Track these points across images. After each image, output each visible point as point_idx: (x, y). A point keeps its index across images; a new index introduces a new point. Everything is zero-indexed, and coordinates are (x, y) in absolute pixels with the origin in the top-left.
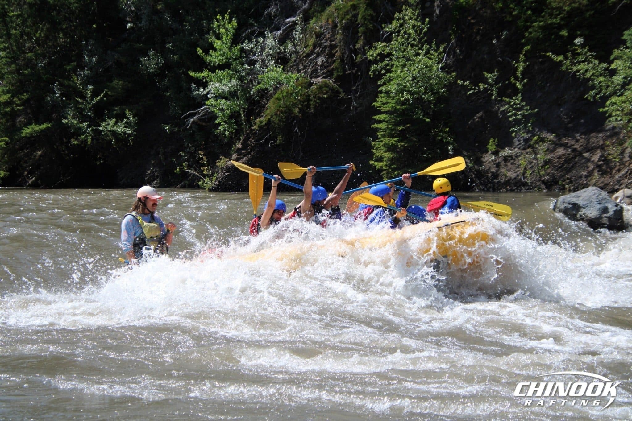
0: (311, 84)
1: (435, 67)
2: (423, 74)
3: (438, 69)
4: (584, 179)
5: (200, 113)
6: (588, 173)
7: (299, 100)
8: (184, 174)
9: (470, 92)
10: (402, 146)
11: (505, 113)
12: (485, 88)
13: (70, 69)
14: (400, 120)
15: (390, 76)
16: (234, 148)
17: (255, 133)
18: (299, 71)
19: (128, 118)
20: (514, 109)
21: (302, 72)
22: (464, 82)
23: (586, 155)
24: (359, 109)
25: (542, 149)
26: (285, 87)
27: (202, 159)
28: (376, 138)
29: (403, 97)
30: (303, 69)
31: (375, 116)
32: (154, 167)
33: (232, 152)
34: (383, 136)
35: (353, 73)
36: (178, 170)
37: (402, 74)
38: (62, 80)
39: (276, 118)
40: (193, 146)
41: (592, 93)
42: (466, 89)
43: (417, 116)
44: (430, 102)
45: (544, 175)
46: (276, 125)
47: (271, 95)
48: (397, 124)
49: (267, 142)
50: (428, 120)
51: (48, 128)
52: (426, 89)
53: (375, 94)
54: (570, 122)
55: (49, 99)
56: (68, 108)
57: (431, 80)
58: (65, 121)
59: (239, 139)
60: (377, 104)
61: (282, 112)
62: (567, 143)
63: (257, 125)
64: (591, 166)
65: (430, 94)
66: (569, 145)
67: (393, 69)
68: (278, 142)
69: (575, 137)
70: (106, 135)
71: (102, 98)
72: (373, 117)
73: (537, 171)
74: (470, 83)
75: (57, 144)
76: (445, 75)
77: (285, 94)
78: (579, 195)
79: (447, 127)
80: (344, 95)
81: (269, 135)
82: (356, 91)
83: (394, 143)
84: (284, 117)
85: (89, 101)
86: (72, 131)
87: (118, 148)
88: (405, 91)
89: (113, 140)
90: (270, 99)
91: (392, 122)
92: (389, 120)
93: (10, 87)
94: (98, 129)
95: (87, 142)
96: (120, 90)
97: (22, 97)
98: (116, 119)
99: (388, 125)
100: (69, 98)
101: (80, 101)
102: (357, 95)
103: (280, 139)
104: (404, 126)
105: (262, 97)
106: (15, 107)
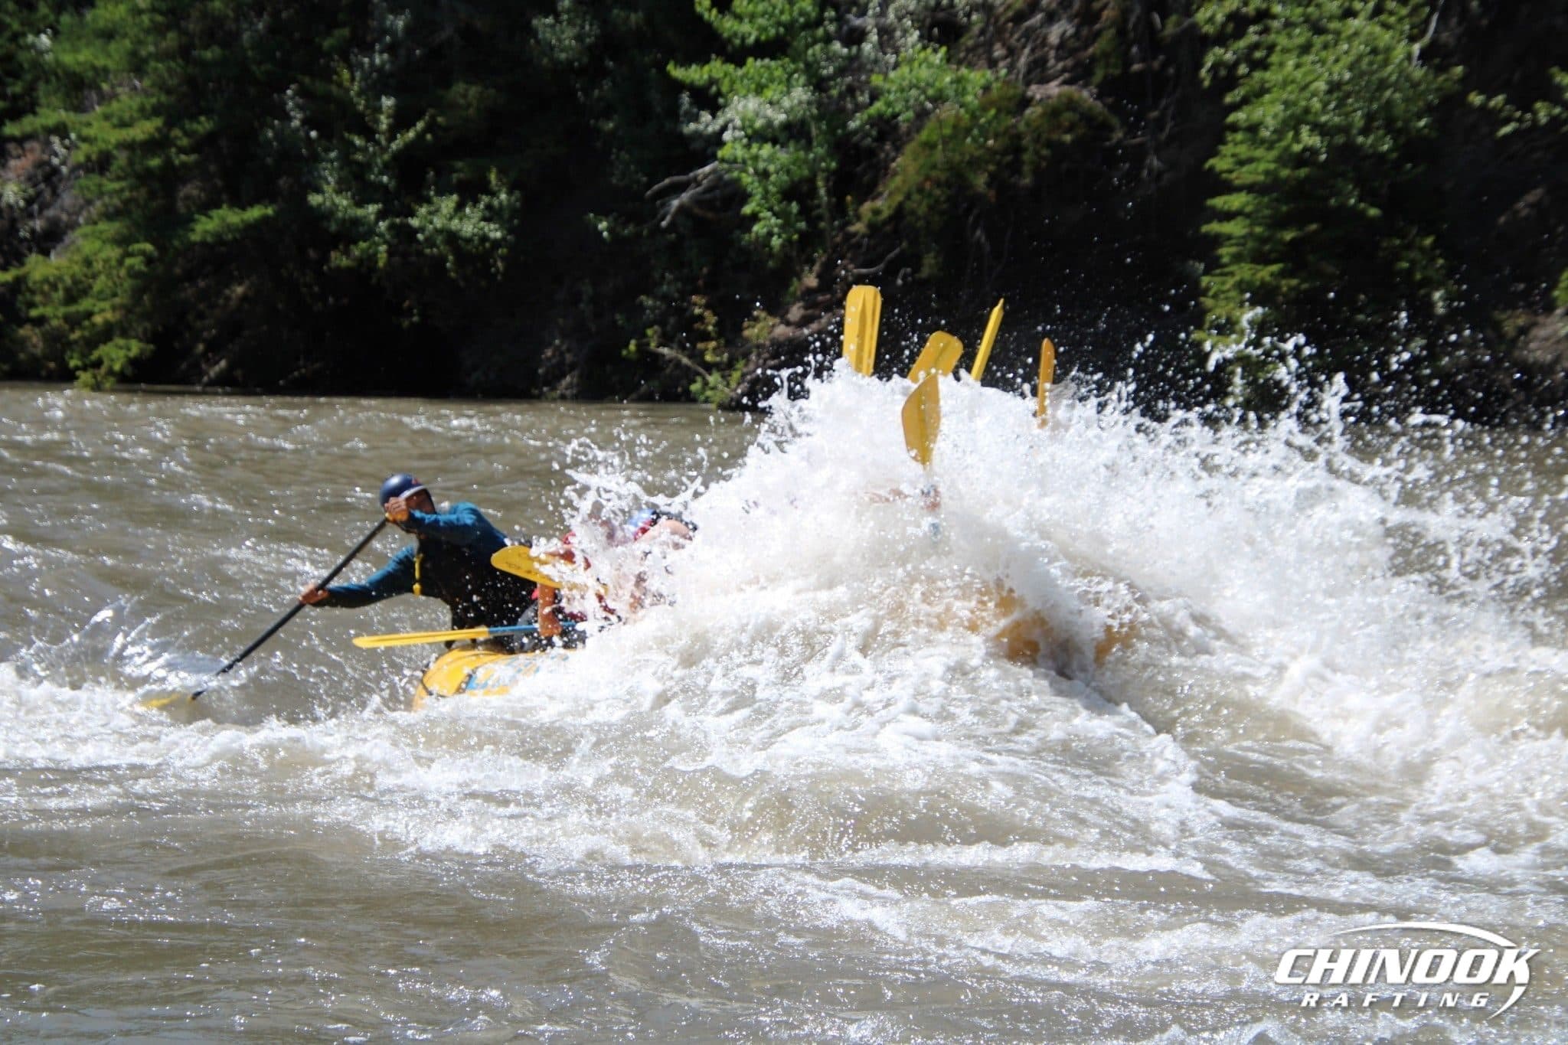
0: (1026, 102)
1: (1399, 55)
2: (1362, 73)
3: (1409, 57)
5: (699, 184)
7: (989, 149)
8: (650, 363)
9: (1505, 130)
10: (1291, 289)
12: (1552, 118)
13: (331, 46)
14: (1289, 211)
15: (1262, 79)
16: (795, 286)
17: (859, 245)
18: (993, 64)
19: (493, 194)
21: (1001, 64)
22: (1488, 99)
24: (1166, 177)
26: (948, 112)
27: (701, 318)
28: (1213, 265)
29: (1297, 141)
30: (1005, 58)
31: (1214, 195)
32: (564, 337)
33: (788, 299)
34: (1237, 258)
35: (1151, 69)
36: (632, 346)
38: (307, 80)
39: (920, 203)
40: (676, 279)
42: (1494, 118)
43: (1340, 200)
44: (1382, 157)
46: (920, 224)
47: (908, 133)
48: (1279, 223)
49: (892, 270)
50: (1373, 212)
51: (265, 220)
52: (1370, 117)
53: (1217, 134)
55: (270, 134)
56: (323, 160)
57: (1387, 89)
58: (315, 199)
59: (811, 262)
60: (1220, 164)
61: (938, 184)
63: (866, 221)
65: (1381, 132)
67: (1275, 57)
68: (925, 272)
70: (430, 242)
71: (420, 136)
72: (1210, 202)
74: (1505, 103)
75: (291, 266)
76: (1431, 74)
77: (947, 131)
79: (1428, 235)
80: (1126, 134)
81: (897, 251)
82: (1160, 124)
83: (1268, 279)
84: (942, 199)
85: (384, 142)
86: (333, 227)
87: (462, 284)
88: (1307, 123)
89: (451, 258)
90: (904, 143)
91: (1264, 217)
92: (1256, 211)
93: (163, 98)
94: (409, 226)
95: (376, 262)
96: (471, 111)
97: (195, 126)
98: (460, 195)
99: (1252, 225)
100: (326, 134)
101: (358, 141)
102: (1163, 136)
103: (929, 264)
104: (1300, 229)
105: (881, 138)
106: (173, 156)
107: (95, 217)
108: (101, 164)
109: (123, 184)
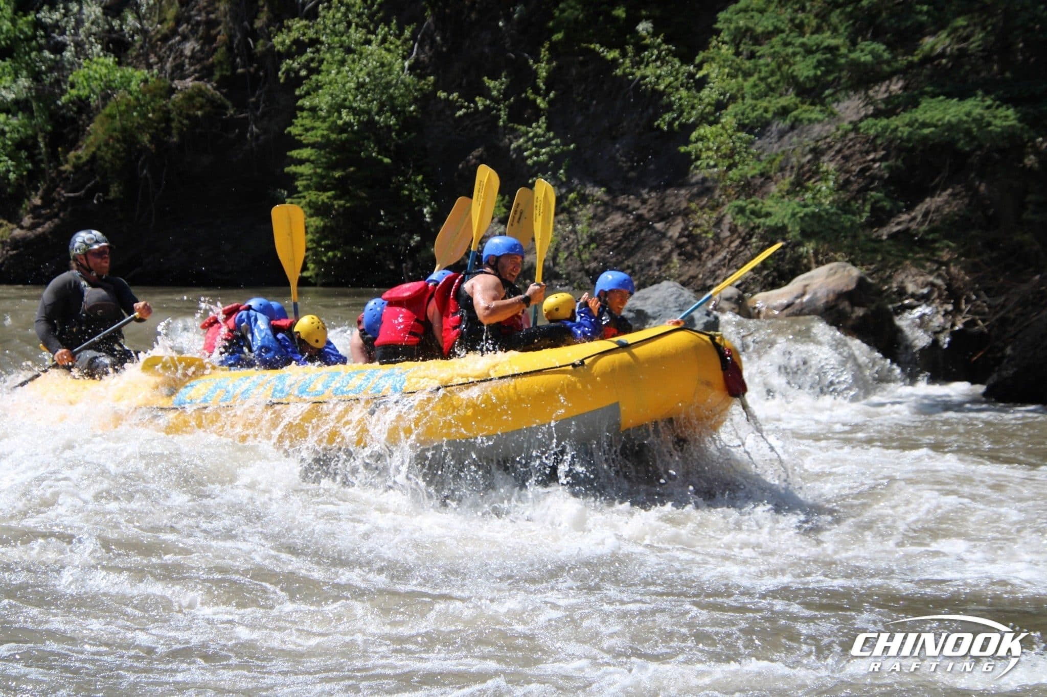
0: (172, 91)
1: (397, 67)
2: (376, 78)
3: (403, 69)
4: (655, 267)
6: (663, 257)
7: (150, 119)
9: (460, 113)
10: (340, 206)
11: (520, 150)
12: (486, 107)
14: (337, 159)
15: (317, 80)
16: (26, 204)
17: (68, 178)
18: (150, 67)
20: (535, 145)
21: (155, 67)
22: (449, 95)
23: (659, 226)
24: (262, 138)
25: (585, 215)
26: (121, 96)
28: (293, 191)
29: (340, 118)
30: (157, 63)
31: (290, 150)
33: (22, 212)
34: (307, 188)
35: (249, 72)
37: (340, 76)
39: (106, 153)
41: (667, 117)
42: (453, 106)
43: (367, 153)
44: (389, 128)
45: (589, 262)
46: (108, 165)
47: (97, 108)
48: (331, 166)
49: (90, 194)
50: (387, 160)
52: (382, 105)
53: (292, 112)
54: (632, 168)
57: (390, 88)
59: (36, 189)
60: (294, 130)
62: (627, 206)
63: (71, 163)
64: (668, 246)
65: (388, 114)
66: (630, 208)
67: (324, 67)
68: (112, 195)
69: (641, 195)
72: (289, 154)
73: (576, 254)
74: (459, 97)
76: (415, 80)
77: (123, 108)
78: (646, 296)
79: (418, 175)
80: (235, 112)
81: (93, 182)
82: (256, 106)
83: (326, 200)
84: (121, 150)
88: (345, 107)
90: (95, 115)
91: (322, 163)
92: (317, 159)
99: (315, 168)
102: (258, 113)
103: (115, 190)
104: (344, 170)
105: (80, 111)
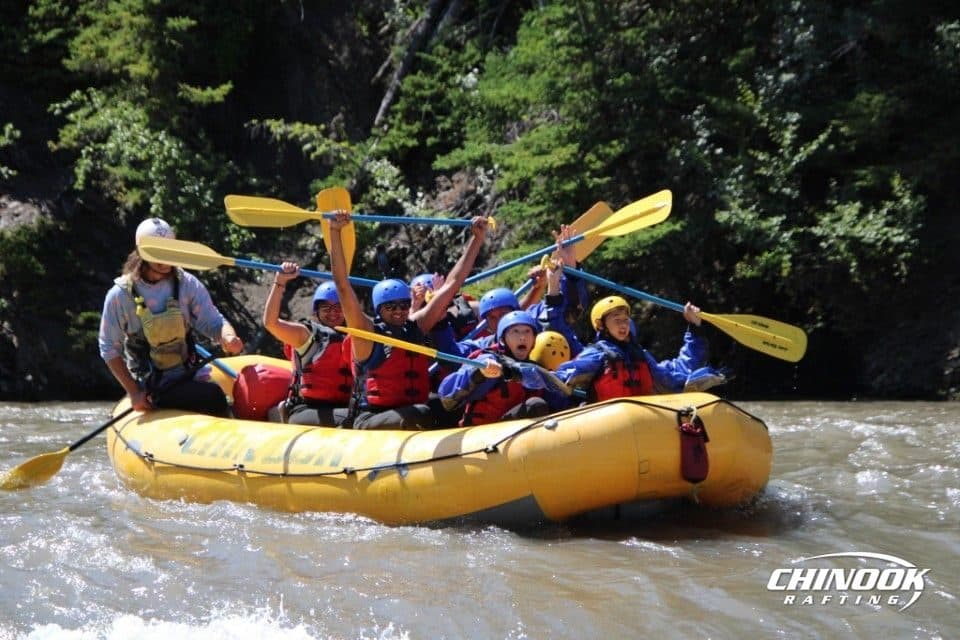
13: (737, 66)
19: (897, 199)
38: (714, 100)
55: (678, 153)
56: (728, 177)
58: (722, 216)
70: (833, 250)
71: (822, 147)
75: (698, 278)
85: (787, 155)
86: (739, 239)
87: (865, 288)
89: (854, 264)
93: (578, 125)
94: (812, 234)
95: (780, 271)
96: (874, 119)
97: (608, 150)
98: (862, 203)
100: (731, 150)
101: (761, 157)
106: (588, 180)
107: (516, 242)
108: (522, 190)
109: (541, 208)
